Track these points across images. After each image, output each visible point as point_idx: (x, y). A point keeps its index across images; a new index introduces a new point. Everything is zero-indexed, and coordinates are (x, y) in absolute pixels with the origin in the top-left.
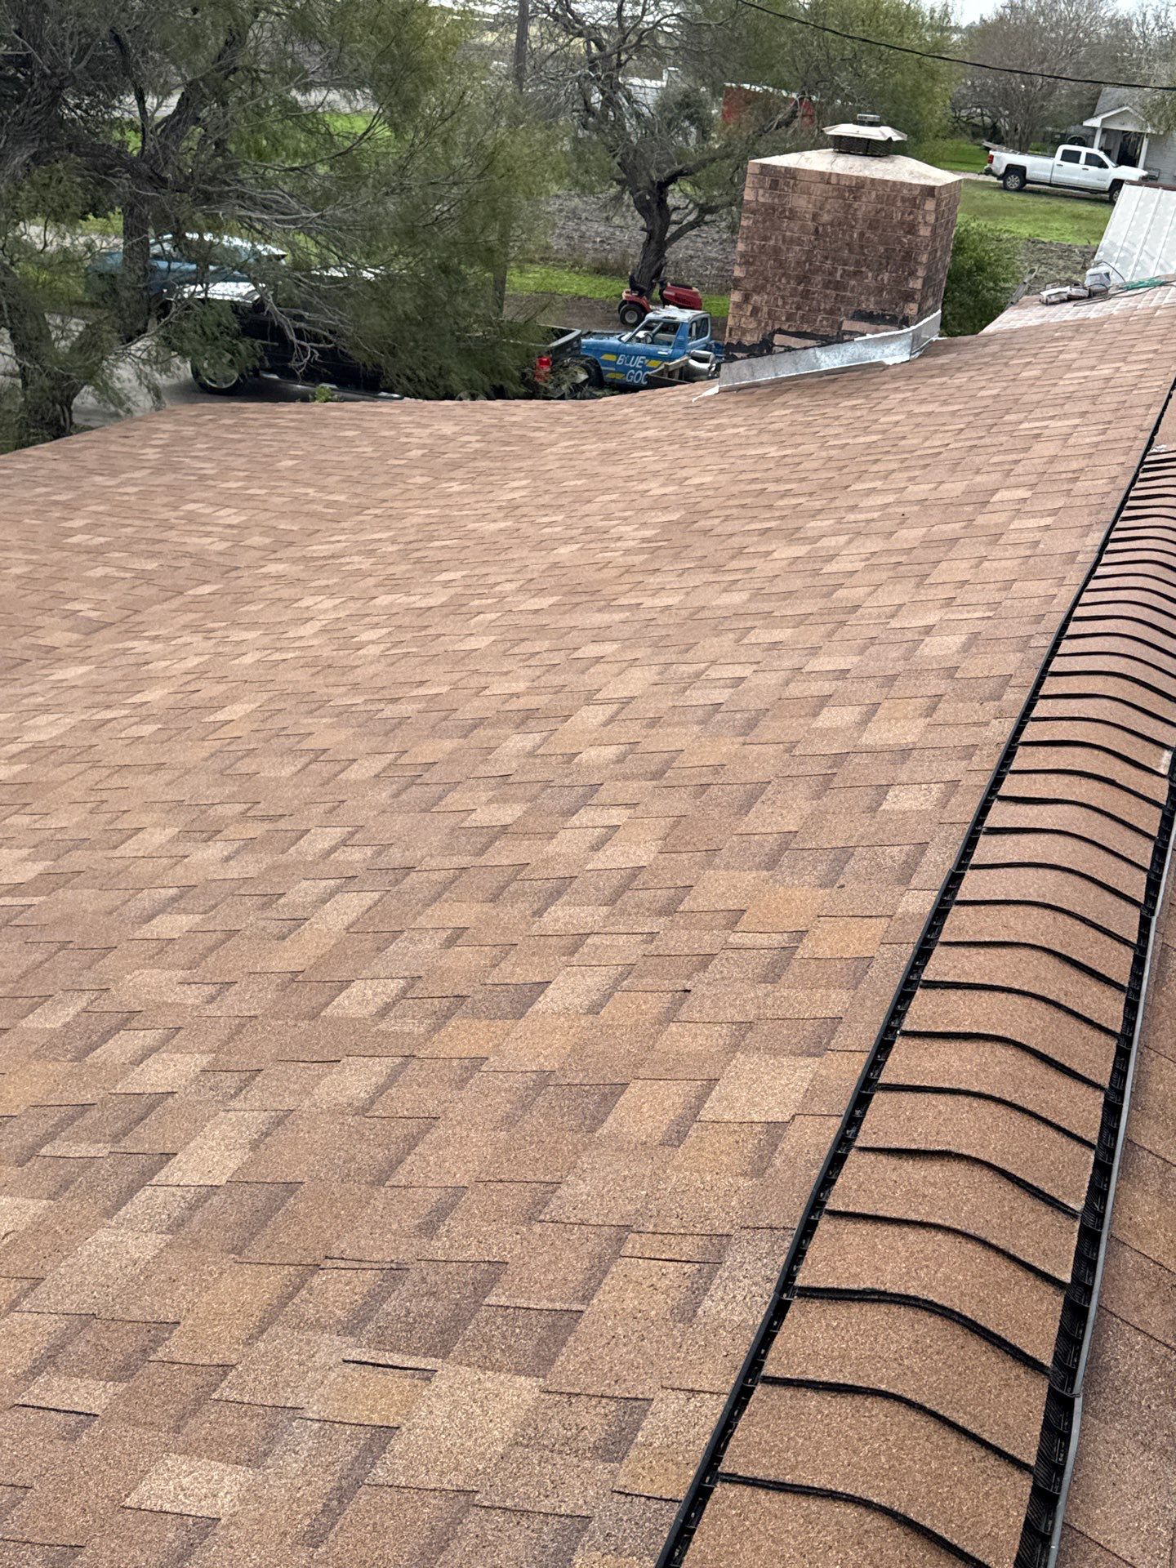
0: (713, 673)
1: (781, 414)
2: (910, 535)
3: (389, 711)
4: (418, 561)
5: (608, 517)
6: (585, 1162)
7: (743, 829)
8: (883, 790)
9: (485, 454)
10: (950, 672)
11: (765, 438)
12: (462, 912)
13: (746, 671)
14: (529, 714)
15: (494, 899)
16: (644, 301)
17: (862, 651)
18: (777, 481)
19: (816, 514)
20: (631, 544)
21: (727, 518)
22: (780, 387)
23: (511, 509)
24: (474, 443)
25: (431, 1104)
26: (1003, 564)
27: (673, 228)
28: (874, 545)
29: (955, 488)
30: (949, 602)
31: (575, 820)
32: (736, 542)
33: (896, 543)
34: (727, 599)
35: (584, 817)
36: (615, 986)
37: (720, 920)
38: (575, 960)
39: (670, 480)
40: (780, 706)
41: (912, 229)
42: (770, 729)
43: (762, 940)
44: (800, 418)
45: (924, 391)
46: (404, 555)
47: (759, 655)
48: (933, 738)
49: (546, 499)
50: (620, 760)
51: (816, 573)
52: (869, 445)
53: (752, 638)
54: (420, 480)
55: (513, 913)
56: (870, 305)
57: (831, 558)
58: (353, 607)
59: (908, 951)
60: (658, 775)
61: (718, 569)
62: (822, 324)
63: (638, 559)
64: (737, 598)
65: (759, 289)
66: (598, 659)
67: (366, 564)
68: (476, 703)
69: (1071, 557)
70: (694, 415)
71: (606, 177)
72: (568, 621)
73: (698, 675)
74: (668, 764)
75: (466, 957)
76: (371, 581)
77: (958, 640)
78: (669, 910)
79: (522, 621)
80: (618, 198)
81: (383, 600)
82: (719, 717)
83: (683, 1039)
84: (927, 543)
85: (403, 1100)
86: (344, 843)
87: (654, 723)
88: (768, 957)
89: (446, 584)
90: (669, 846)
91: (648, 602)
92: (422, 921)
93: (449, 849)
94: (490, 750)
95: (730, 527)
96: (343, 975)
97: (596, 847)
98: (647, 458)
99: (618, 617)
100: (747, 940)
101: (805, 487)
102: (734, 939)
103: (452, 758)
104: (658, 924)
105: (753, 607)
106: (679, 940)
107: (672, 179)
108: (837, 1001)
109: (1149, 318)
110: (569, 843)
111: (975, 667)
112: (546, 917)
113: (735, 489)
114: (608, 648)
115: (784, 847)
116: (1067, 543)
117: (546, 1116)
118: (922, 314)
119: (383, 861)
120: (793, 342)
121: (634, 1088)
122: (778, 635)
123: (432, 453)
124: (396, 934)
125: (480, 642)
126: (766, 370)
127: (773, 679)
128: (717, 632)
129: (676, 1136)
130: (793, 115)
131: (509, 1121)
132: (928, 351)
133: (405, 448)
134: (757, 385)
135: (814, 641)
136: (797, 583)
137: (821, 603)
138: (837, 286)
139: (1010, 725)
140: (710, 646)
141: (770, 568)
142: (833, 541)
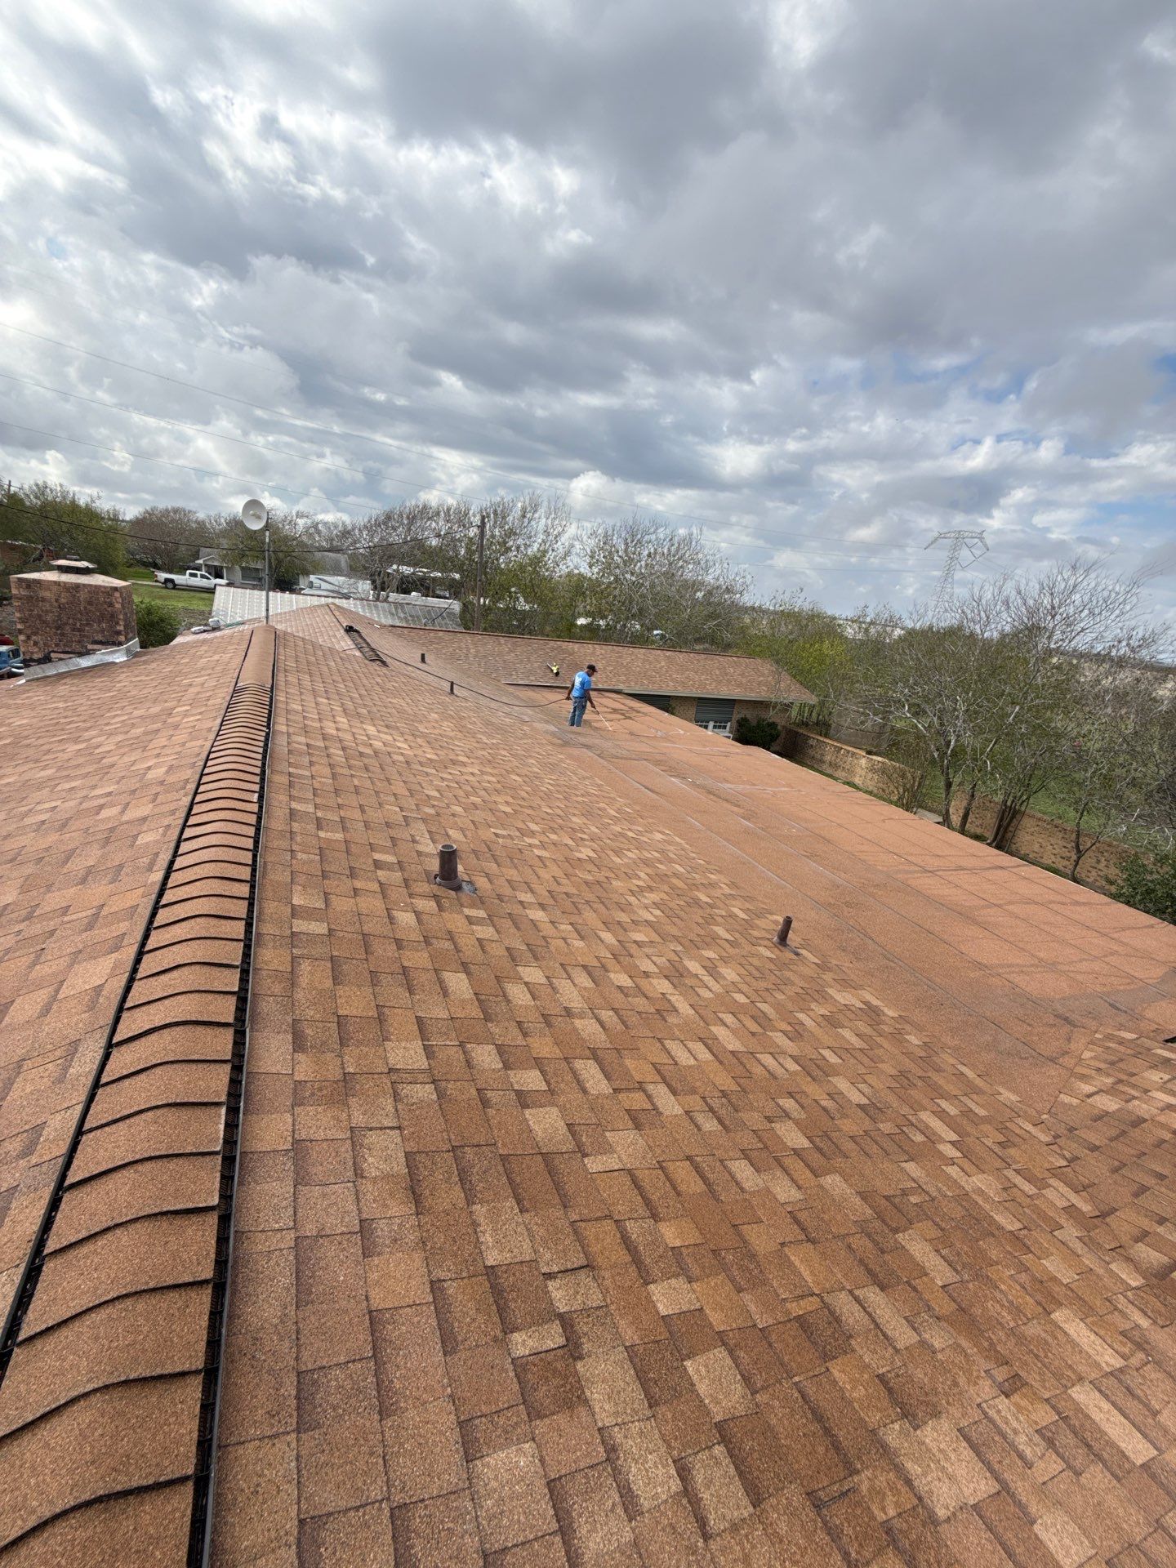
0: (39, 807)
1: (63, 689)
2: (138, 731)
7: (65, 871)
8: (135, 837)
10: (162, 783)
11: (56, 699)
13: (58, 803)
17: (118, 783)
18: (65, 717)
19: (87, 729)
21: (39, 737)
22: (60, 676)
26: (181, 737)
28: (120, 738)
29: (156, 709)
30: (158, 755)
32: (45, 748)
33: (129, 736)
34: (43, 773)
37: (58, 913)
40: (79, 813)
41: (111, 605)
42: (74, 825)
43: (84, 914)
44: (74, 689)
45: (136, 672)
47: (64, 794)
48: (157, 811)
51: (91, 754)
52: (111, 697)
53: (59, 788)
56: (100, 637)
57: (98, 746)
59: (154, 897)
61: (37, 761)
62: (75, 647)
64: (49, 772)
65: (36, 634)
69: (209, 730)
70: (14, 693)
73: (30, 810)
74: (19, 854)
77: (164, 769)
78: (28, 918)
82: (44, 826)
83: (44, 970)
84: (145, 733)
88: (85, 921)
90: (24, 890)
95: (41, 742)
100: (74, 917)
101: (82, 718)
102: (66, 919)
104: (22, 926)
105: (58, 775)
106: (36, 929)
108: (124, 926)
109: (232, 637)
111: (171, 779)
113: (41, 724)
116: (208, 724)
118: (128, 640)
120: (62, 656)
122: (73, 784)
126: (50, 670)
127: (72, 803)
128: (39, 789)
129: (46, 1010)
130: (41, 556)
132: (135, 655)
134: (47, 677)
135: (94, 783)
136: (81, 760)
137: (95, 766)
138: (79, 630)
139: (190, 798)
140: (36, 796)
141: (66, 756)
142: (99, 739)
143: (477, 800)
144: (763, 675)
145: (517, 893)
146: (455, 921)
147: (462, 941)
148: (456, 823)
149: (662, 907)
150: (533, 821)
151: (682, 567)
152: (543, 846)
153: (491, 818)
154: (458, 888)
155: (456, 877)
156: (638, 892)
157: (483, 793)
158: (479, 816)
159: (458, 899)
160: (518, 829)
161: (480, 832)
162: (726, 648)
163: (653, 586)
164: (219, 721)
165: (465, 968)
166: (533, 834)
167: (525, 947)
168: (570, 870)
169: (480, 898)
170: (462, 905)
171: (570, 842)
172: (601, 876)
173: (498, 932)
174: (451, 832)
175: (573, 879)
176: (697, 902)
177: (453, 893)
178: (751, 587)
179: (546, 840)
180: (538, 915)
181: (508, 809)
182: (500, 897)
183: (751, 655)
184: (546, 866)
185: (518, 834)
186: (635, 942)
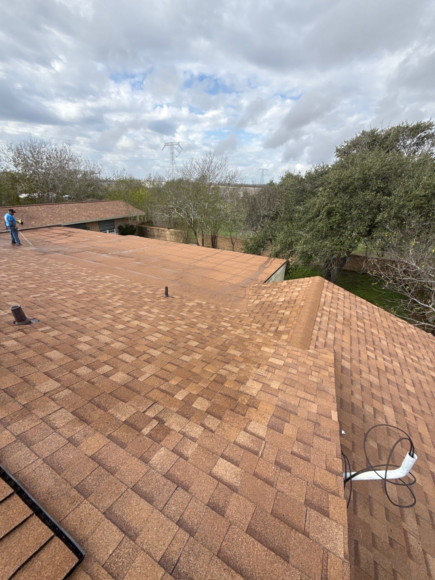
143: (15, 287)
144: (121, 207)
145: (60, 315)
146: (37, 334)
147: (46, 340)
148: (9, 299)
149: (123, 299)
150: (49, 287)
151: (66, 163)
152: (60, 295)
153: (26, 292)
154: (30, 323)
155: (26, 318)
156: (111, 297)
157: (14, 283)
158: (19, 293)
159: (32, 327)
160: (44, 292)
161: (25, 299)
162: (101, 199)
163: (55, 174)
165: (54, 348)
166: (52, 292)
167: (76, 332)
168: (78, 300)
169: (43, 323)
170: (36, 328)
171: (72, 290)
172: (93, 297)
173: (61, 331)
174: (9, 303)
175: (81, 302)
176: (133, 294)
177: (28, 326)
178: (102, 170)
179: (59, 292)
180: (74, 319)
181: (34, 286)
182: (52, 319)
183: (113, 200)
184: (67, 302)
185: (45, 294)
186: (118, 314)
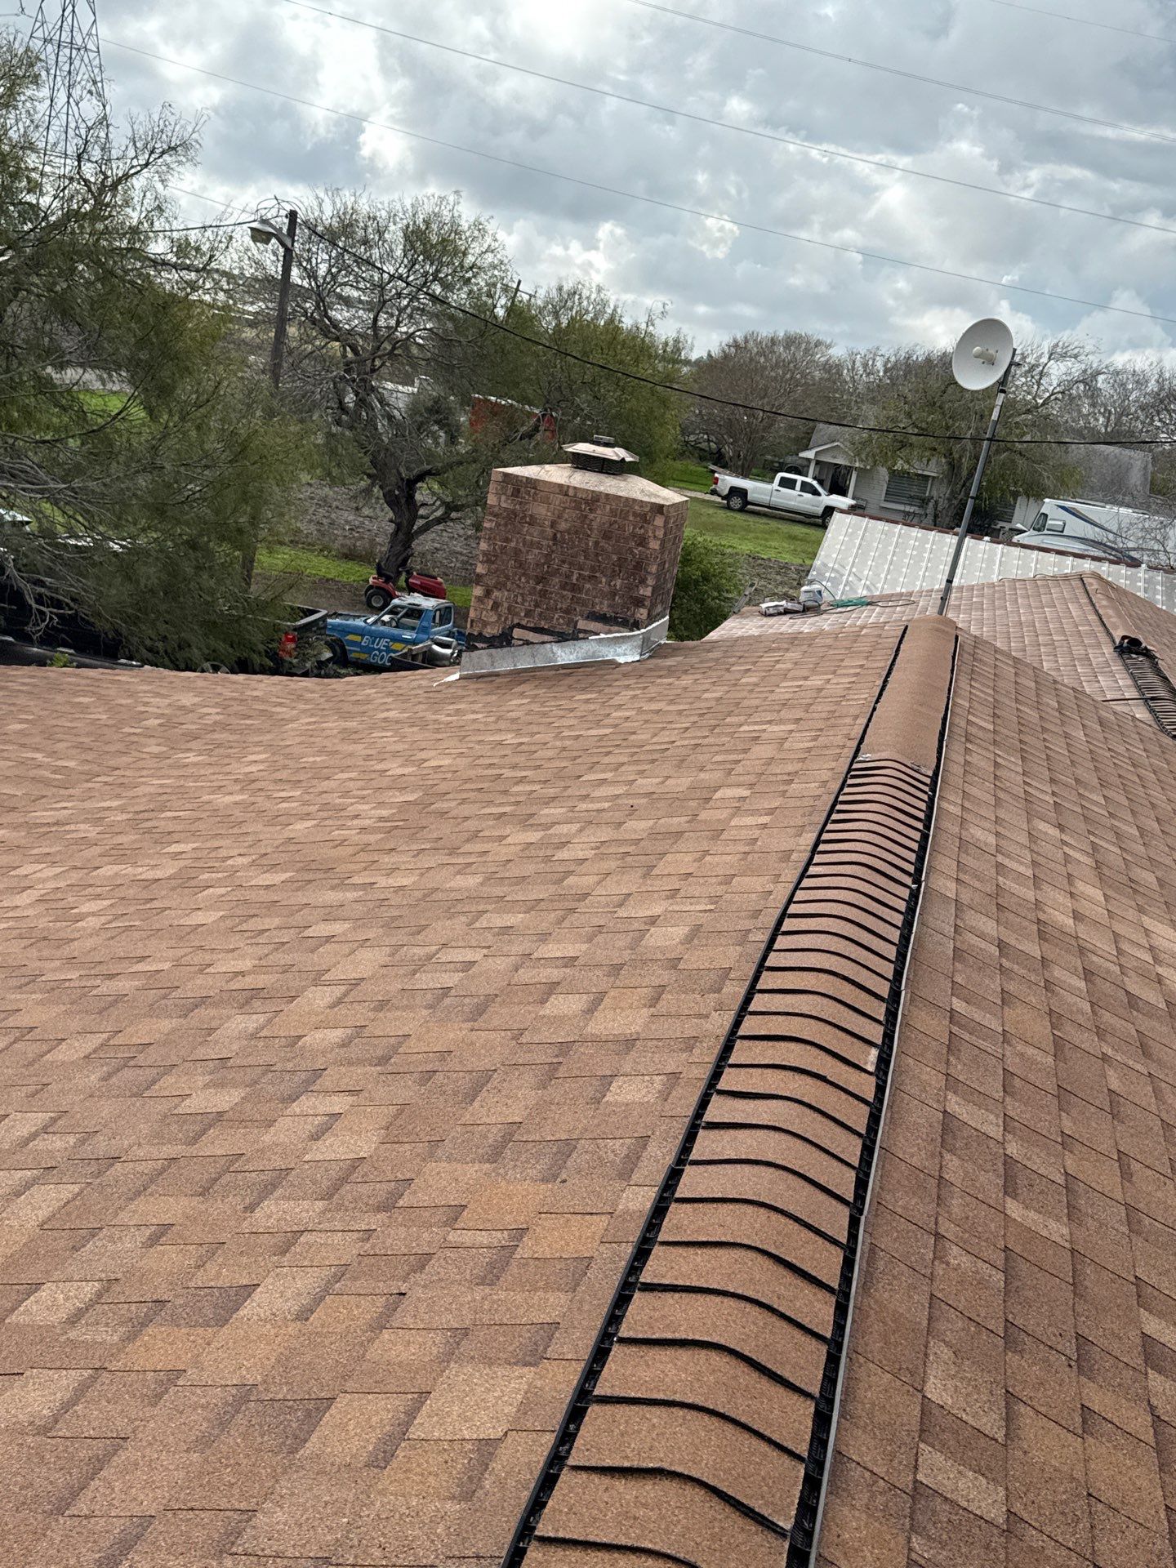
0: (444, 957)
1: (517, 703)
2: (638, 827)
3: (107, 987)
4: (149, 831)
5: (346, 794)
6: (283, 1486)
7: (467, 1118)
8: (607, 1080)
9: (224, 727)
10: (674, 964)
11: (502, 725)
12: (169, 1208)
13: (477, 955)
14: (255, 993)
15: (204, 1192)
16: (390, 587)
17: (590, 940)
18: (514, 767)
19: (550, 801)
20: (367, 822)
21: (464, 801)
22: (518, 677)
23: (248, 782)
24: (213, 714)
25: (121, 1423)
26: (724, 859)
27: (420, 523)
28: (605, 834)
29: (680, 783)
30: (673, 894)
31: (295, 1108)
32: (471, 825)
33: (625, 834)
34: (460, 882)
35: (305, 1104)
36: (326, 1291)
37: (441, 1215)
38: (285, 1260)
39: (408, 761)
40: (510, 991)
41: (642, 542)
42: (499, 1015)
43: (483, 1238)
44: (536, 707)
45: (653, 690)
46: (134, 824)
47: (490, 939)
48: (656, 1029)
49: (284, 775)
50: (345, 1044)
51: (548, 859)
52: (602, 738)
53: (483, 922)
54: (155, 749)
55: (222, 1207)
56: (604, 607)
57: (563, 845)
58: (75, 877)
59: (628, 1250)
60: (383, 1060)
61: (453, 851)
62: (558, 621)
63: (372, 838)
64: (471, 881)
65: (500, 586)
66: (329, 939)
67: (91, 832)
68: (200, 981)
69: (786, 856)
70: (436, 698)
71: (357, 471)
72: (301, 898)
73: (430, 957)
74: (395, 1051)
75: (170, 1258)
76: (97, 850)
77: (679, 932)
78: (387, 1206)
79: (251, 896)
80: (367, 491)
81: (108, 870)
82: (447, 1001)
83: (394, 1347)
84: (654, 835)
85: (92, 1417)
86: (45, 1130)
87: (382, 1005)
88: (486, 1256)
89: (175, 856)
90: (392, 1135)
91: (383, 882)
92: (124, 1216)
93: (158, 1137)
94: (211, 1031)
95: (466, 810)
96: (32, 1276)
97: (316, 1137)
98: (387, 739)
99: (351, 895)
100: (467, 1238)
101: (541, 775)
102: (453, 1237)
103: (168, 1041)
104: (375, 1221)
105: (486, 891)
106: (397, 1238)
107: (421, 477)
108: (552, 1305)
109: (856, 636)
110: (288, 1130)
111: (695, 960)
112: (258, 1213)
113: (472, 773)
114: (337, 928)
115: (507, 1138)
116: (783, 842)
117: (245, 1437)
118: (651, 619)
119: (87, 1150)
120: (532, 636)
121: (342, 1402)
122: (509, 920)
123: (169, 723)
124: (94, 1232)
125: (209, 917)
126: (505, 661)
127: (502, 964)
128: (449, 914)
129: (382, 1458)
130: (536, 429)
131: (204, 1442)
132: (657, 652)
133: (142, 716)
134: (497, 675)
135: (544, 926)
136: (529, 869)
137: (552, 889)
138: (575, 588)
139: (728, 1019)
140: (443, 929)
141: (501, 852)
142: (564, 829)
164: (809, 838)
